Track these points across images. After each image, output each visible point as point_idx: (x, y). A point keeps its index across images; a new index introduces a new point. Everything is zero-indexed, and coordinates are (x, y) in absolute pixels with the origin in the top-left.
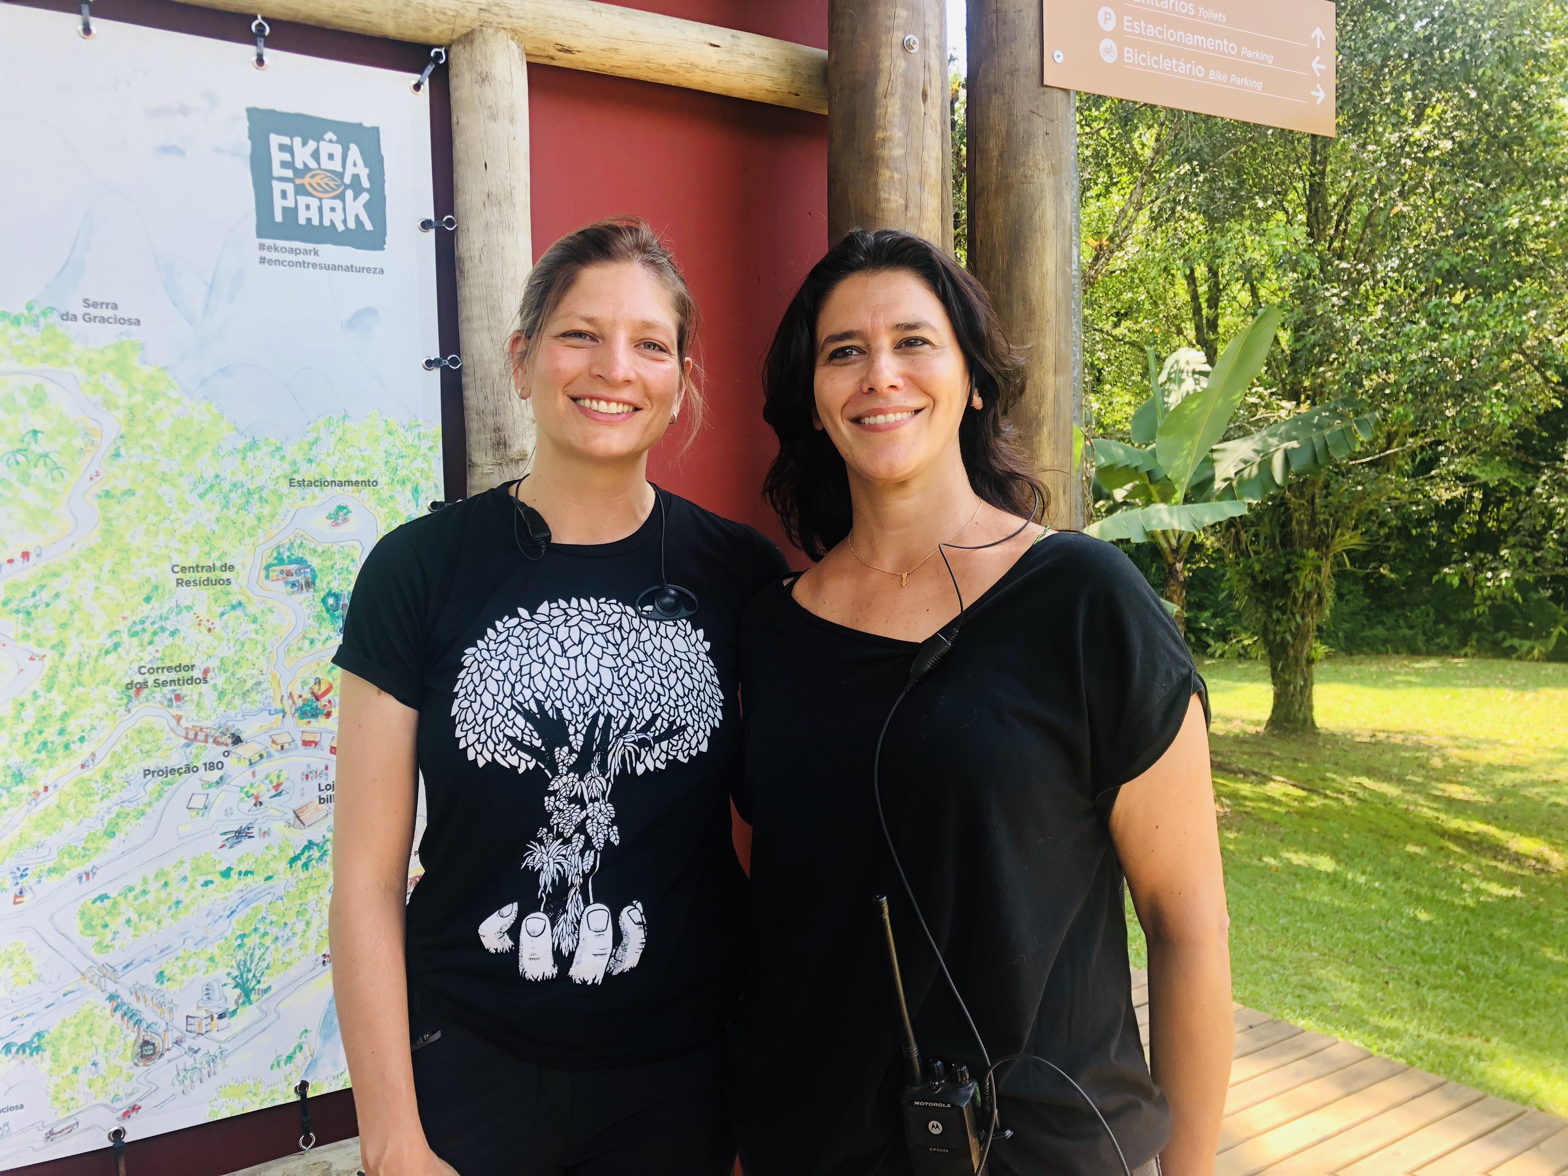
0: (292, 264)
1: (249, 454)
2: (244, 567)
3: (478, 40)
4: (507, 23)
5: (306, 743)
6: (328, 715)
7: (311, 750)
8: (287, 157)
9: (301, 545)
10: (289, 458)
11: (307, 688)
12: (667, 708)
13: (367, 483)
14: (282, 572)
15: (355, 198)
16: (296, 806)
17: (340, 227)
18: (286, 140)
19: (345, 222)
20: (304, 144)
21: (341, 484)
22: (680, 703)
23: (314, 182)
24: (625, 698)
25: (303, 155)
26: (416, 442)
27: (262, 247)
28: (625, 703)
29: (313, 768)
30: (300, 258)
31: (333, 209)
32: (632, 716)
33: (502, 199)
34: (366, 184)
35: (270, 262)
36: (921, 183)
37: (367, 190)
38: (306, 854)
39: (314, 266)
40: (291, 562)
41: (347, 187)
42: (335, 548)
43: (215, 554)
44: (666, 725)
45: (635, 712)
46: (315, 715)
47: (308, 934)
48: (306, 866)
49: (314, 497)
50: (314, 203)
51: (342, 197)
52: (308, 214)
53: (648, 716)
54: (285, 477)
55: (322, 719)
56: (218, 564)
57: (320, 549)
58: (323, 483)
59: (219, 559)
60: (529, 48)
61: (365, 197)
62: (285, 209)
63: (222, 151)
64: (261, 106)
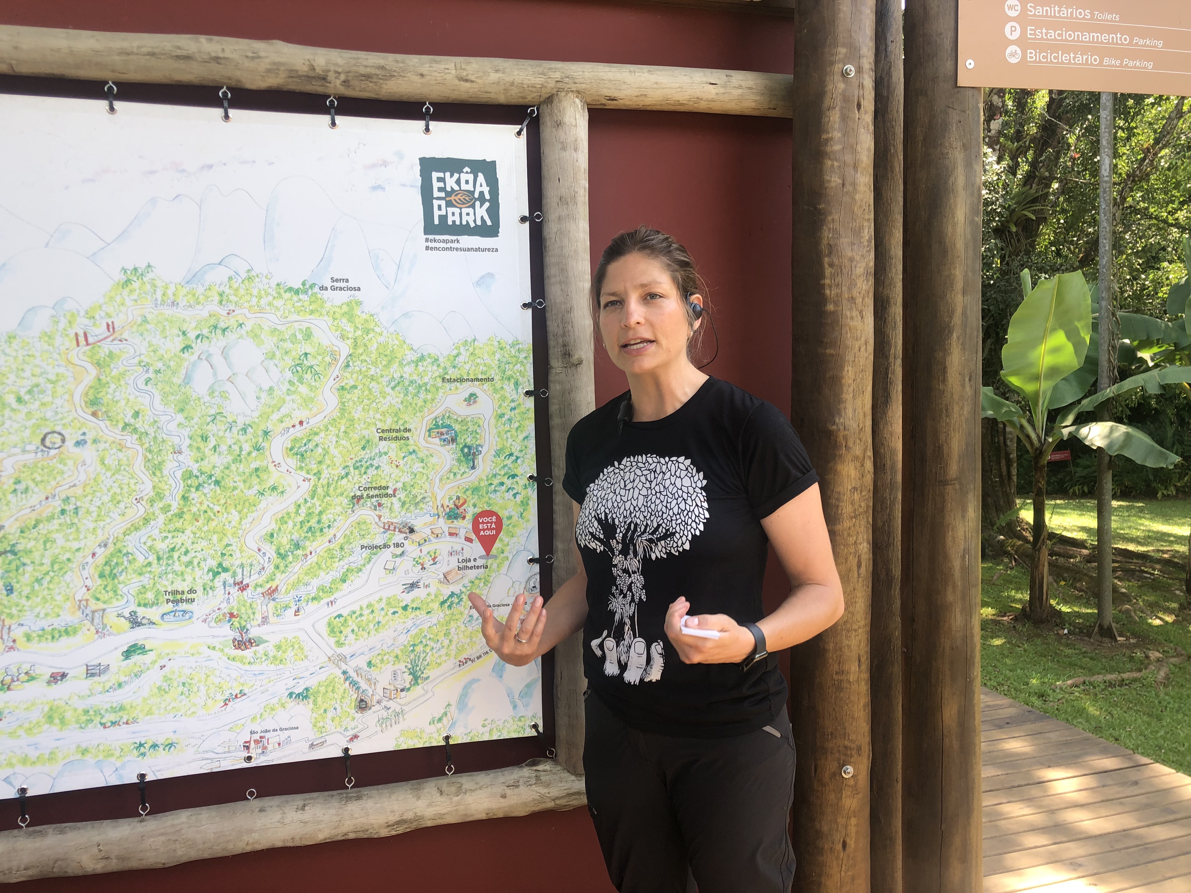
0: (444, 249)
1: (420, 364)
2: (416, 429)
3: (555, 101)
4: (574, 87)
5: (451, 534)
6: (464, 518)
7: (453, 539)
8: (441, 185)
9: (449, 417)
10: (442, 365)
11: (452, 502)
12: (665, 521)
13: (488, 380)
14: (438, 433)
15: (481, 206)
16: (445, 571)
17: (472, 225)
18: (441, 175)
19: (475, 221)
20: (452, 176)
21: (472, 380)
22: (674, 518)
23: (456, 198)
24: (645, 514)
25: (451, 183)
26: (517, 354)
27: (427, 240)
28: (645, 517)
29: (455, 549)
30: (449, 245)
31: (468, 214)
32: (647, 524)
33: (569, 200)
34: (487, 197)
35: (432, 249)
36: (855, 167)
37: (488, 201)
38: (450, 600)
39: (457, 249)
40: (443, 427)
41: (476, 199)
42: (469, 419)
43: (401, 422)
44: (664, 531)
45: (649, 522)
46: (456, 518)
47: (451, 648)
48: (450, 607)
49: (457, 388)
50: (457, 211)
51: (473, 206)
52: (454, 218)
53: (655, 525)
54: (440, 377)
55: (460, 520)
56: (402, 428)
57: (460, 419)
58: (461, 380)
59: (403, 425)
60: (589, 100)
61: (487, 204)
62: (440, 217)
63: (404, 185)
64: (428, 156)
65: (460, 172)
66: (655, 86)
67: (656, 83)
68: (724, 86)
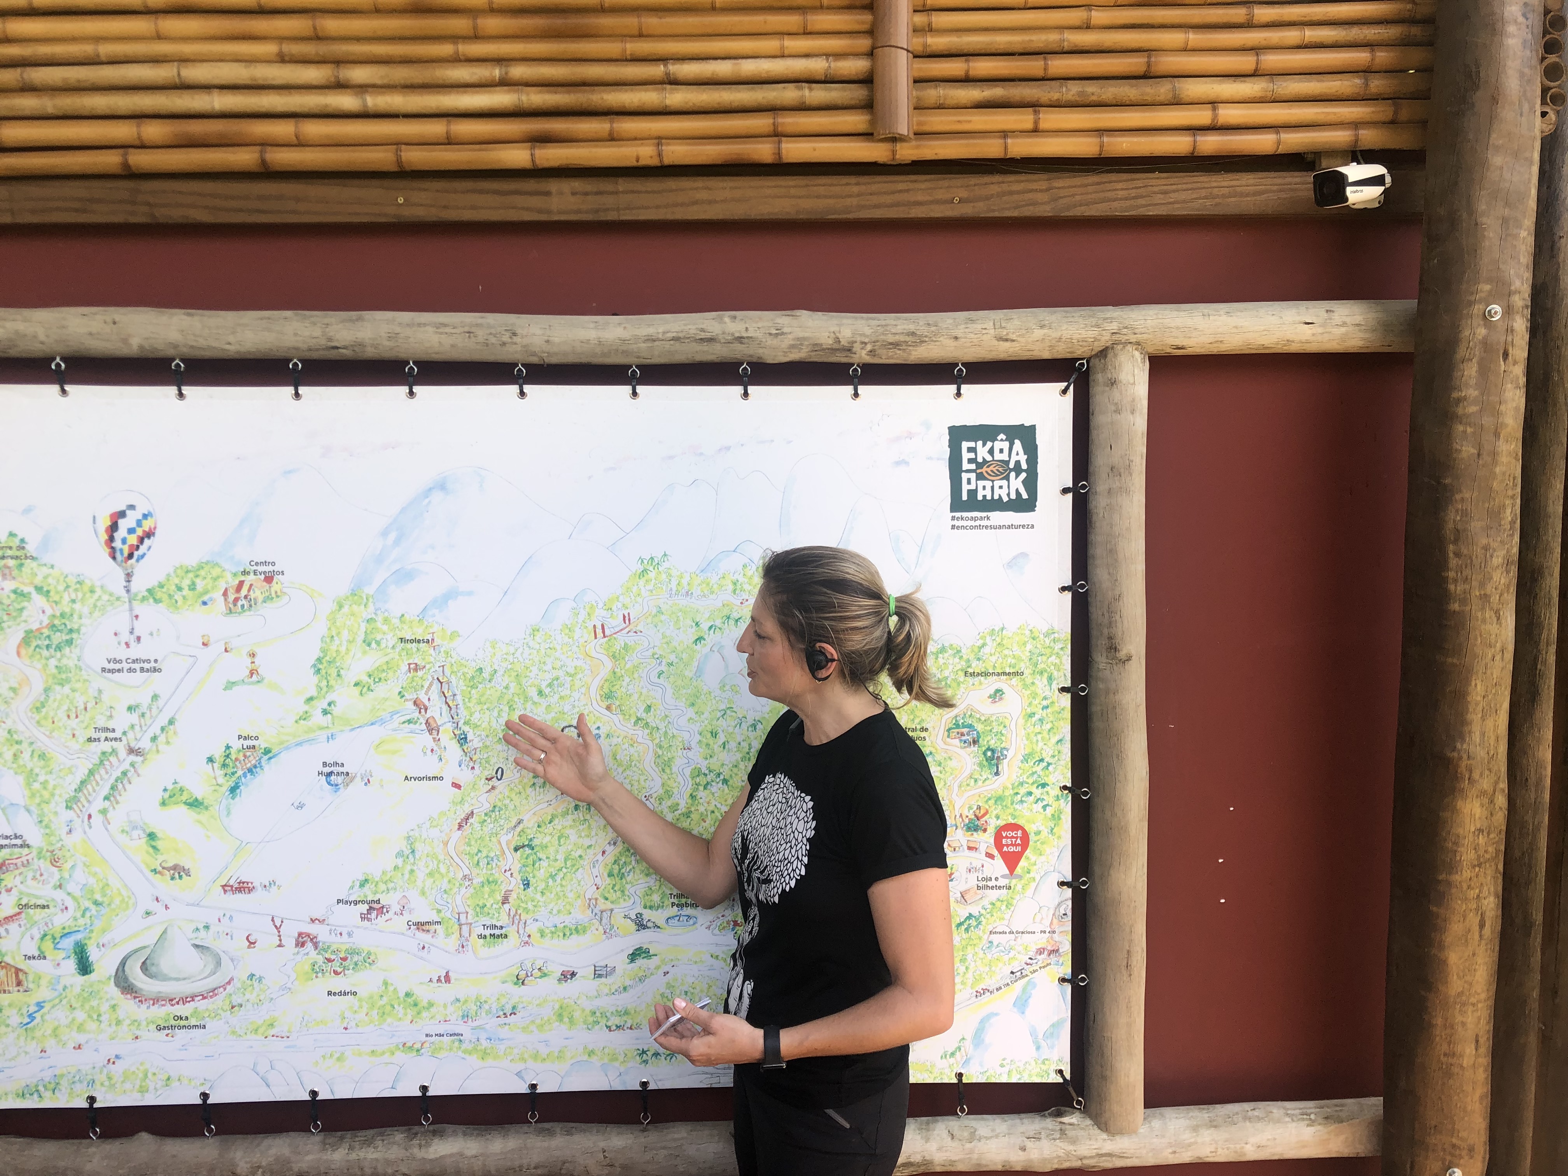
0: (972, 528)
1: (940, 655)
2: (934, 728)
3: (1110, 355)
4: (1133, 339)
5: (970, 848)
6: (985, 830)
7: (972, 854)
8: (972, 455)
9: (971, 716)
10: (965, 657)
11: (971, 811)
13: (1016, 674)
14: (958, 733)
15: (1017, 477)
16: (962, 889)
18: (972, 444)
19: (1008, 495)
20: (984, 445)
21: (999, 674)
23: (989, 470)
25: (983, 453)
26: (1052, 644)
27: (953, 518)
29: (974, 865)
30: (978, 523)
31: (1001, 487)
33: (1122, 471)
34: (1024, 466)
35: (958, 528)
36: (1497, 433)
37: (1025, 471)
38: (967, 922)
39: (987, 527)
40: (964, 727)
41: (1011, 470)
42: (994, 718)
43: (917, 721)
46: (976, 830)
47: (967, 976)
48: (967, 930)
49: (981, 684)
50: (988, 484)
52: (984, 493)
54: (962, 670)
55: (980, 833)
56: (919, 727)
57: (983, 719)
58: (986, 674)
59: (919, 724)
60: (1151, 350)
62: (969, 491)
63: (930, 458)
64: (958, 424)
65: (993, 440)
66: (1235, 331)
67: (1236, 327)
68: (1323, 325)
